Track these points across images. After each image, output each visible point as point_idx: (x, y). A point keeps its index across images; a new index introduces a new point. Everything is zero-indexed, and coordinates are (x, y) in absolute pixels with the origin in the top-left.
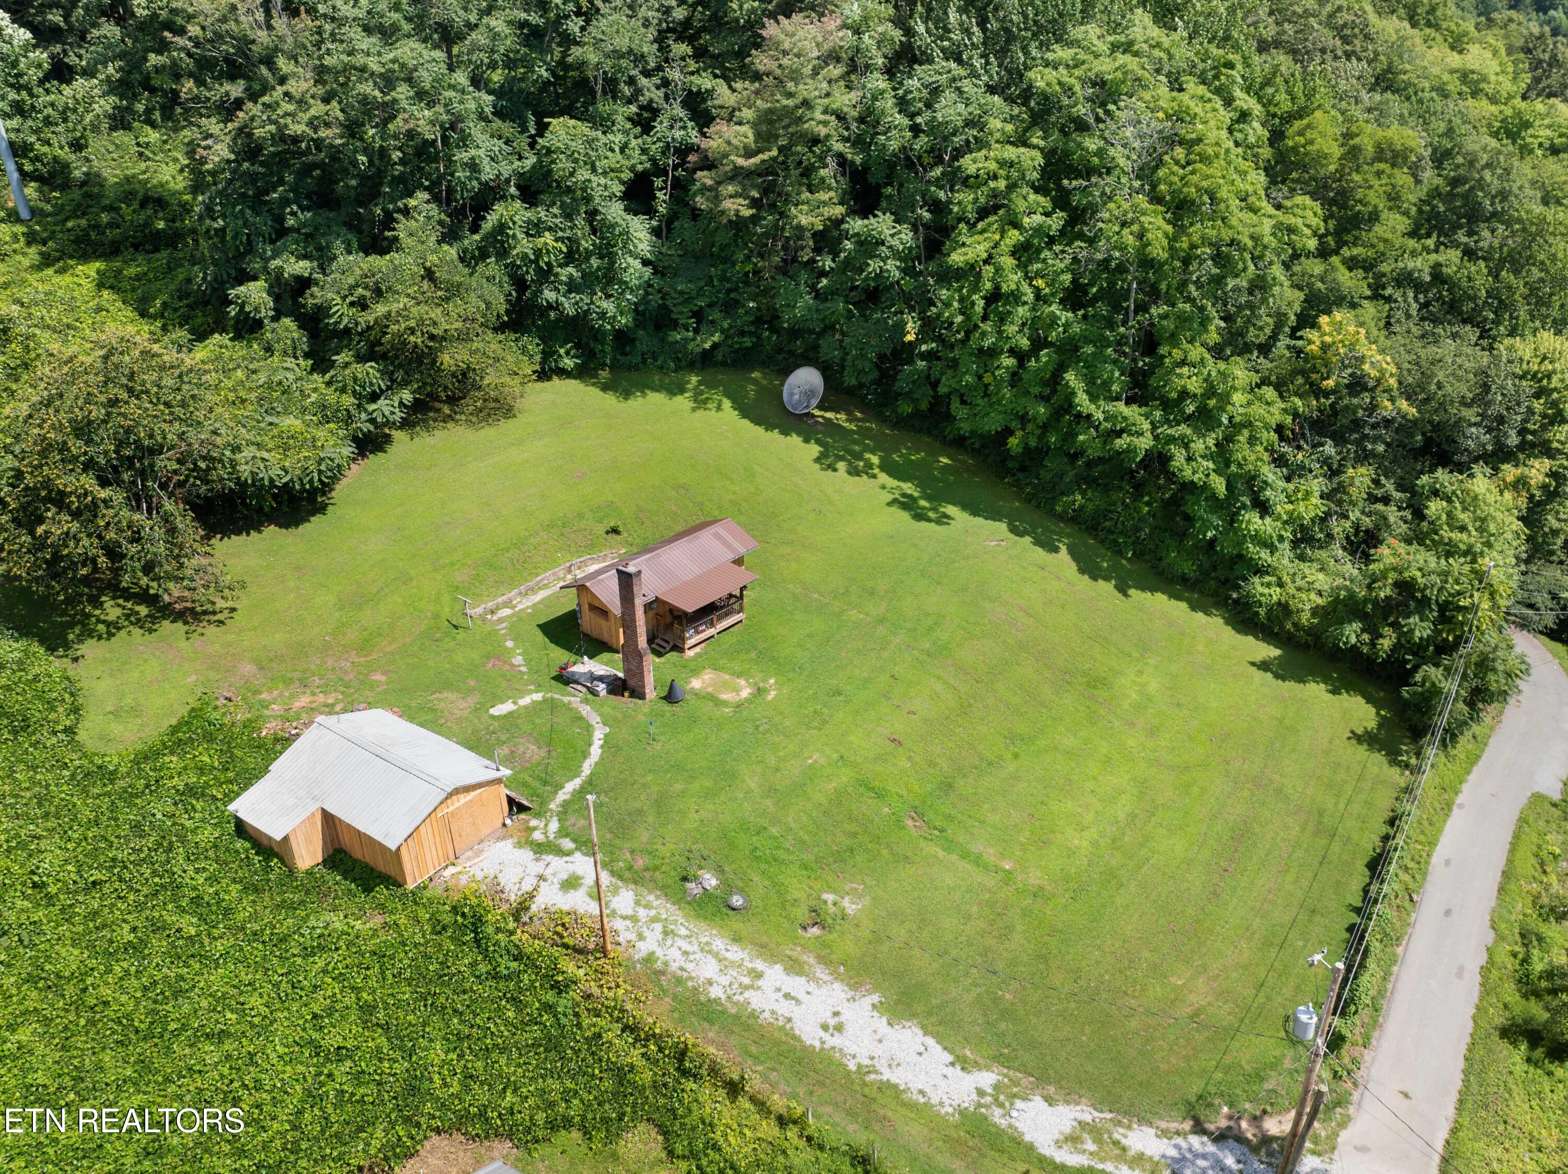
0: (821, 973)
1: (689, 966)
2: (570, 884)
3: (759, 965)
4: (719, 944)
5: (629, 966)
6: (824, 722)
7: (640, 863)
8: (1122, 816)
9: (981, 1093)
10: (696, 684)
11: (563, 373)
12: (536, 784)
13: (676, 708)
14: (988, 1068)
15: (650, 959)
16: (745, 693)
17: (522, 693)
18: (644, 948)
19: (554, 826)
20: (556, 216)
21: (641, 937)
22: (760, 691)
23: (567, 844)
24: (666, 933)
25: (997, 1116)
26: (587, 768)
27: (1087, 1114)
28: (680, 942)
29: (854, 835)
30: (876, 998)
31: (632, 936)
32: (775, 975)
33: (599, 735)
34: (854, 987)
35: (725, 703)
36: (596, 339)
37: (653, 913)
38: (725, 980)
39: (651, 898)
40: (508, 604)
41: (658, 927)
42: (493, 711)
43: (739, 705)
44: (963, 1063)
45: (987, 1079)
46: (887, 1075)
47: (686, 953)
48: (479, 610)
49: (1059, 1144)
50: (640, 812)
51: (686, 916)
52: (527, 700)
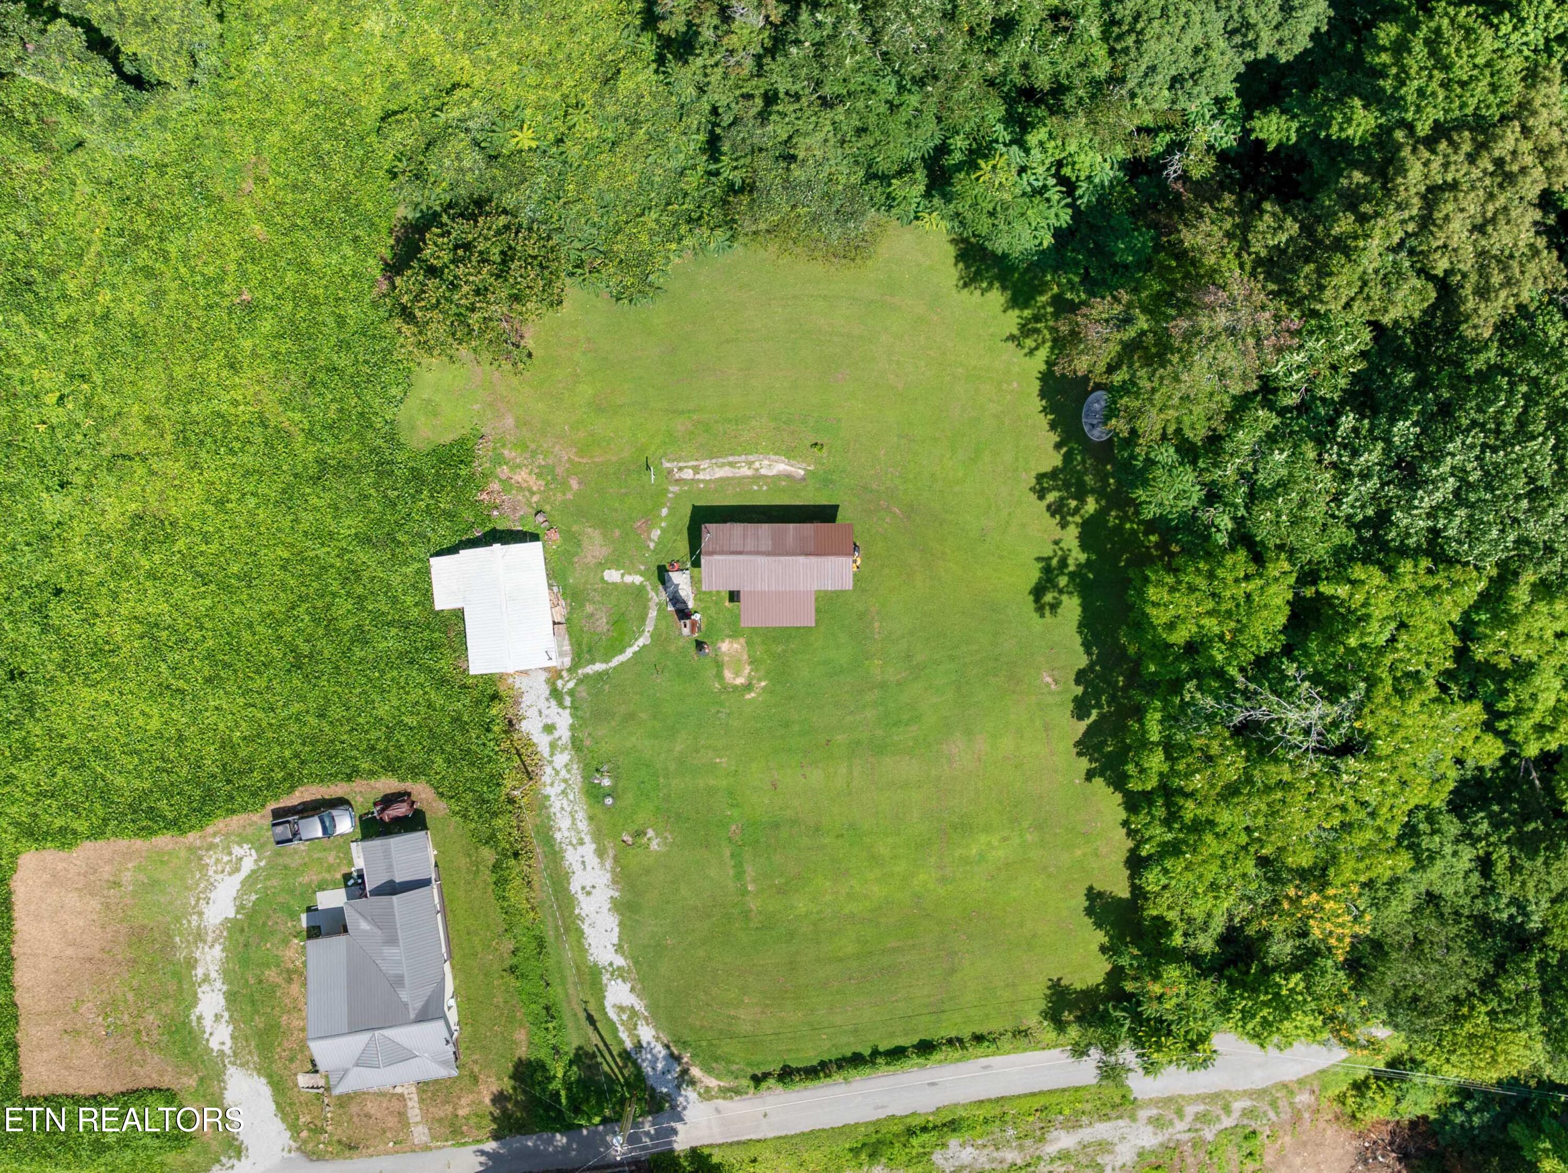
0: (609, 864)
1: (559, 815)
2: (549, 728)
3: (587, 839)
4: (580, 815)
5: (537, 792)
7: (588, 743)
8: (847, 911)
9: (611, 964)
10: (725, 646)
12: (585, 649)
13: (696, 656)
14: (626, 958)
15: (547, 797)
16: (740, 681)
17: (634, 569)
18: (548, 790)
19: (571, 685)
21: (552, 785)
22: (748, 687)
23: (568, 701)
24: (563, 792)
25: (605, 978)
26: (616, 661)
27: (639, 1006)
28: (565, 802)
30: (617, 894)
31: (549, 781)
32: (589, 849)
33: (641, 642)
34: (614, 882)
35: (721, 680)
37: (568, 776)
38: (566, 834)
39: (576, 767)
40: (695, 467)
41: (563, 786)
42: (607, 574)
43: (726, 689)
44: (619, 949)
45: (620, 961)
46: (585, 927)
47: (563, 808)
49: (614, 1006)
50: (613, 715)
51: (581, 789)
52: (630, 578)
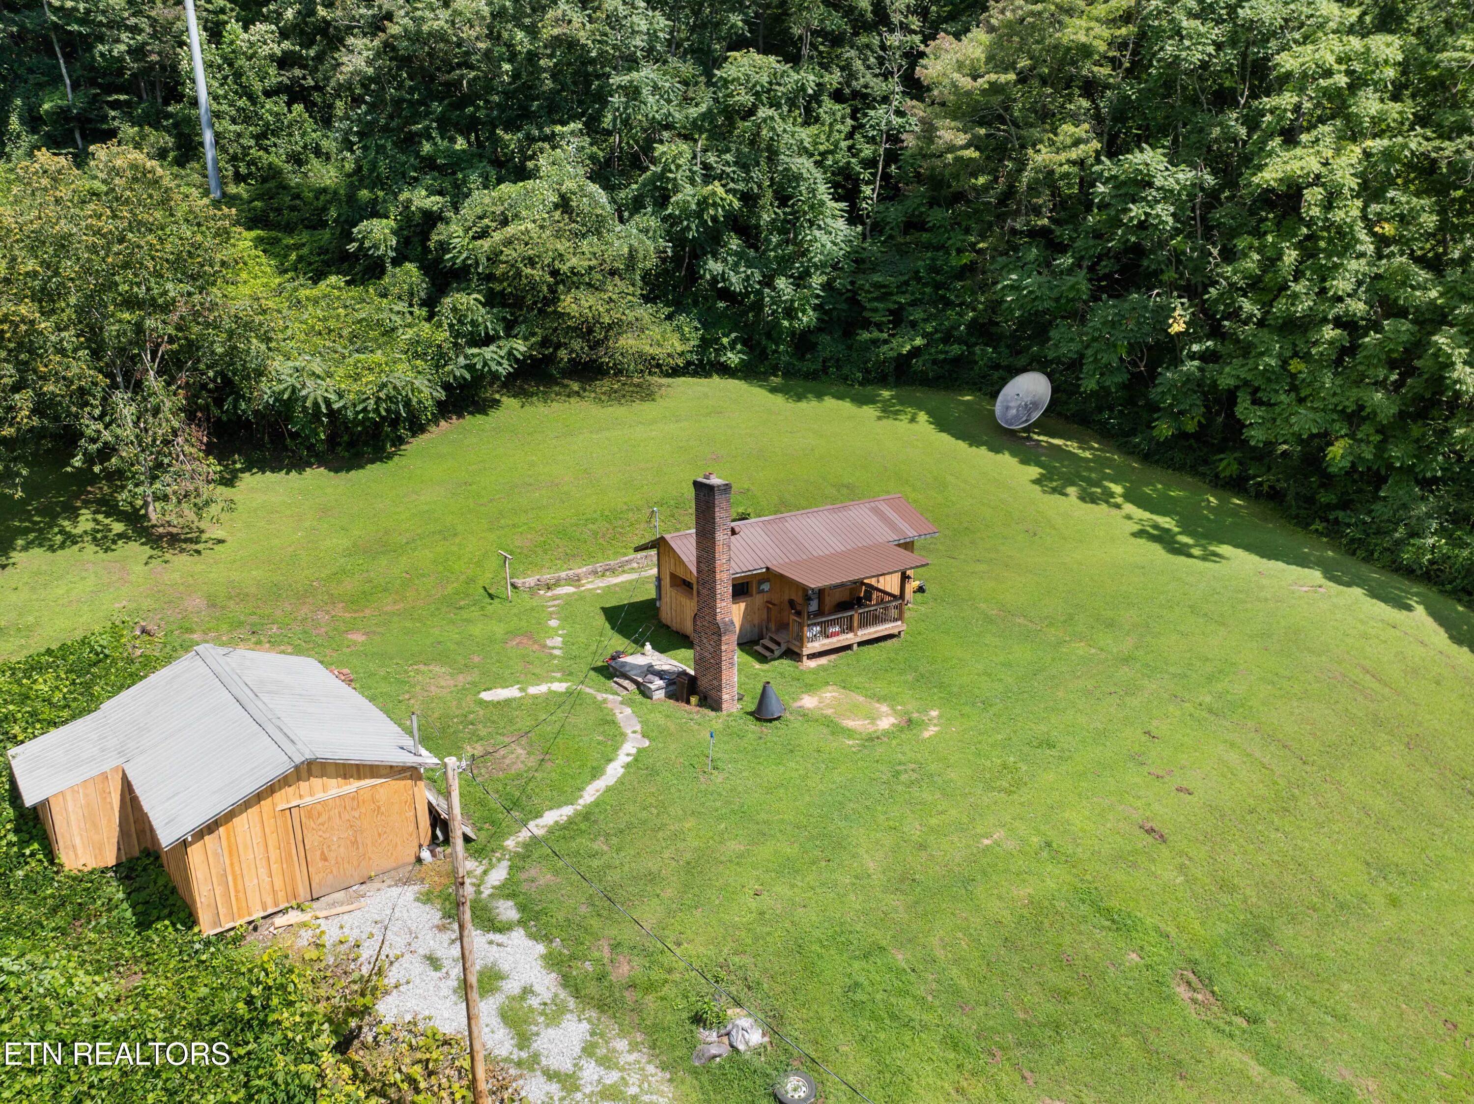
6: (1019, 784)
7: (623, 971)
10: (808, 702)
11: (725, 370)
12: (498, 805)
13: (767, 729)
16: (886, 723)
17: (539, 679)
19: (498, 875)
20: (727, 164)
22: (911, 723)
23: (507, 911)
26: (590, 794)
29: (1062, 996)
33: (629, 748)
35: (849, 733)
36: (769, 336)
37: (612, 1077)
39: (621, 1045)
40: (576, 580)
42: (485, 696)
43: (872, 739)
48: (531, 581)
50: (652, 878)
52: (543, 688)
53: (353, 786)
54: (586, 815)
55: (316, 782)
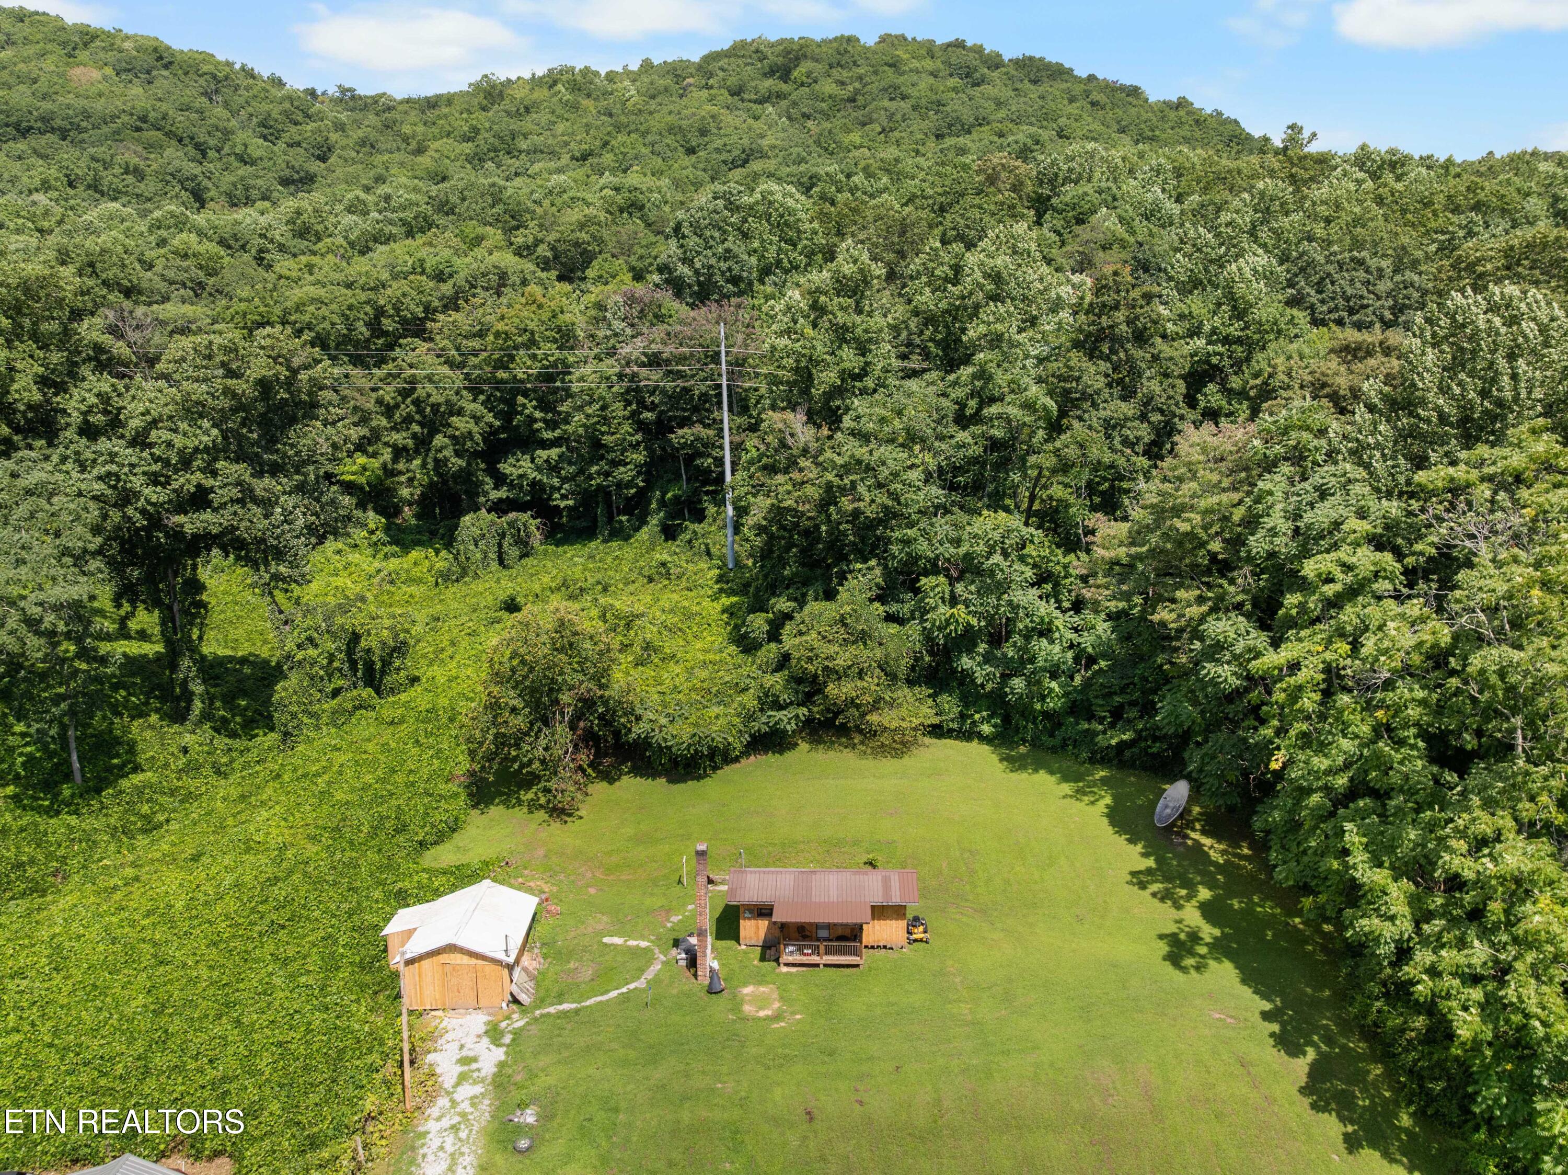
1: (430, 1158)
2: (467, 1060)
4: (467, 1160)
5: (408, 1130)
7: (518, 1078)
10: (749, 989)
12: (553, 994)
15: (422, 1135)
16: (765, 1013)
17: (640, 938)
18: (430, 1126)
19: (520, 1023)
21: (439, 1118)
22: (777, 1017)
23: (508, 1039)
24: (453, 1127)
26: (591, 1001)
28: (451, 1139)
31: (437, 1114)
33: (634, 985)
35: (738, 1011)
37: (470, 1110)
39: (487, 1102)
41: (457, 1120)
42: (606, 939)
43: (744, 1018)
47: (441, 1148)
51: (483, 1129)
52: (634, 943)
53: (474, 961)
54: (577, 1012)
55: (459, 956)
